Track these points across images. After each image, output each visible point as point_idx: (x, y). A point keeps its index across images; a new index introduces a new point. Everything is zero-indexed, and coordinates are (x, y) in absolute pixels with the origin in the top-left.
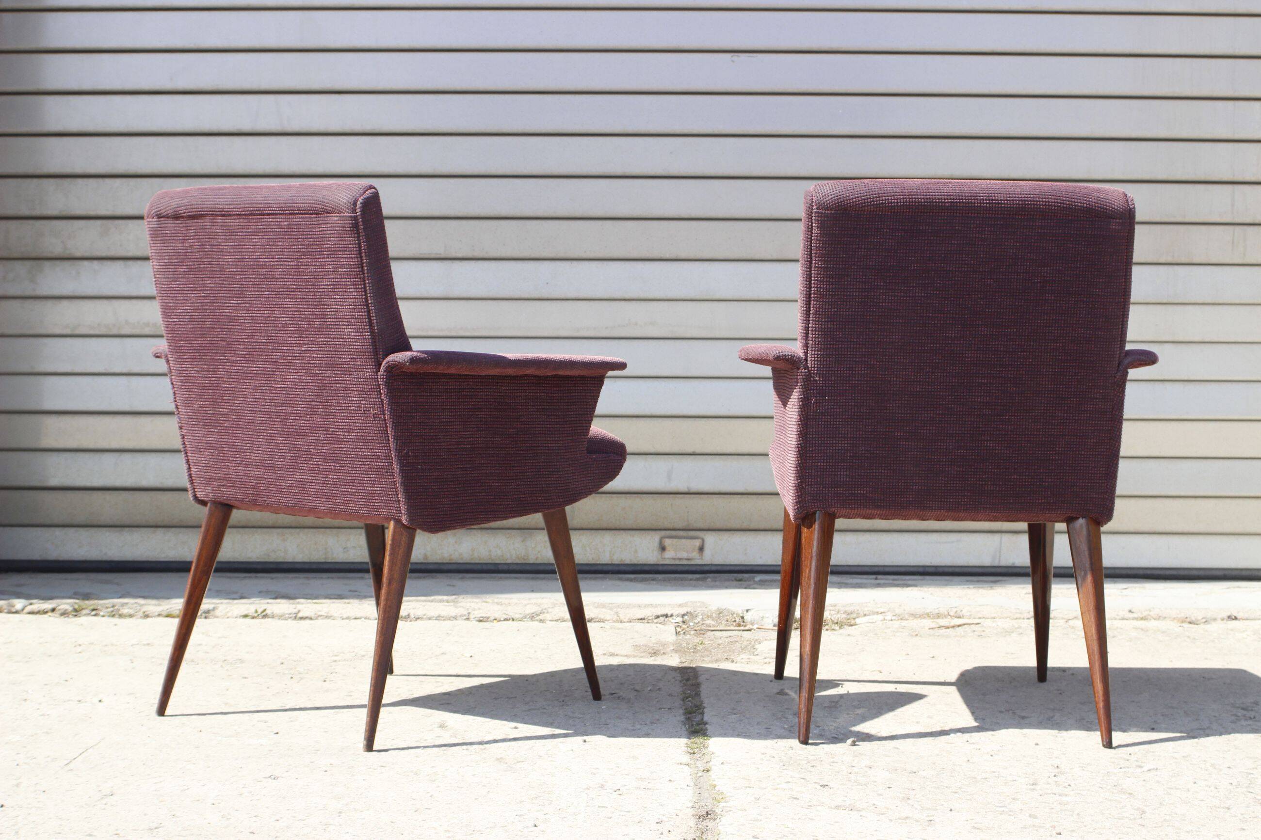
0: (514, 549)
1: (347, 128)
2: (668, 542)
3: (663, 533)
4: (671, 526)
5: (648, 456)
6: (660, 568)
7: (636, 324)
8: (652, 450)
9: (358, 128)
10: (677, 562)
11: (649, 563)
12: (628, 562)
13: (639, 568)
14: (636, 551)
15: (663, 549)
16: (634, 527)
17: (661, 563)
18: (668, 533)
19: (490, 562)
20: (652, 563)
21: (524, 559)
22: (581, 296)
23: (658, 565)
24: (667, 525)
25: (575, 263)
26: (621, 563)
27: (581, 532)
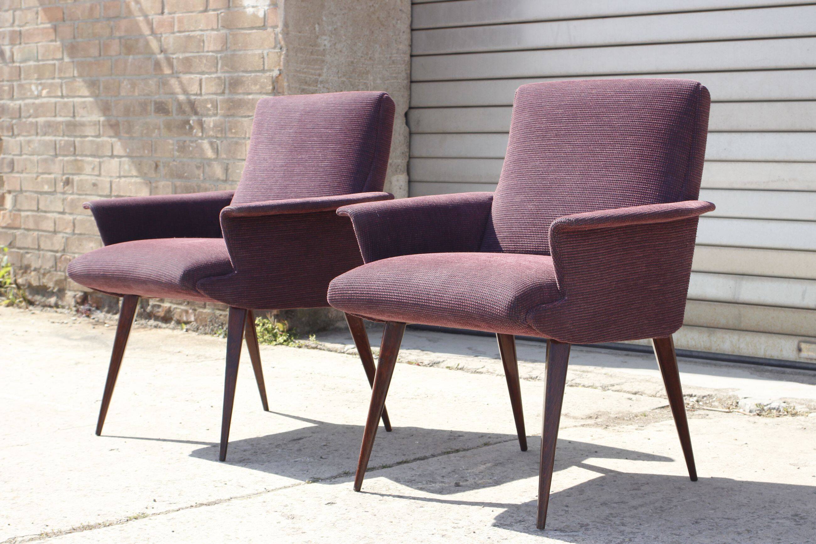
0: (703, 341)
1: (607, 42)
2: (803, 346)
3: (801, 338)
4: (805, 333)
5: (790, 280)
6: (797, 365)
7: (784, 180)
8: (793, 275)
9: (613, 41)
10: (809, 361)
11: (790, 360)
12: (775, 358)
13: (782, 363)
14: (781, 350)
15: (800, 350)
16: (781, 332)
17: (798, 360)
18: (804, 338)
19: (688, 349)
20: (792, 360)
21: (709, 349)
22: (747, 158)
23: (796, 362)
24: (803, 332)
25: (743, 134)
26: (772, 358)
27: (746, 333)
